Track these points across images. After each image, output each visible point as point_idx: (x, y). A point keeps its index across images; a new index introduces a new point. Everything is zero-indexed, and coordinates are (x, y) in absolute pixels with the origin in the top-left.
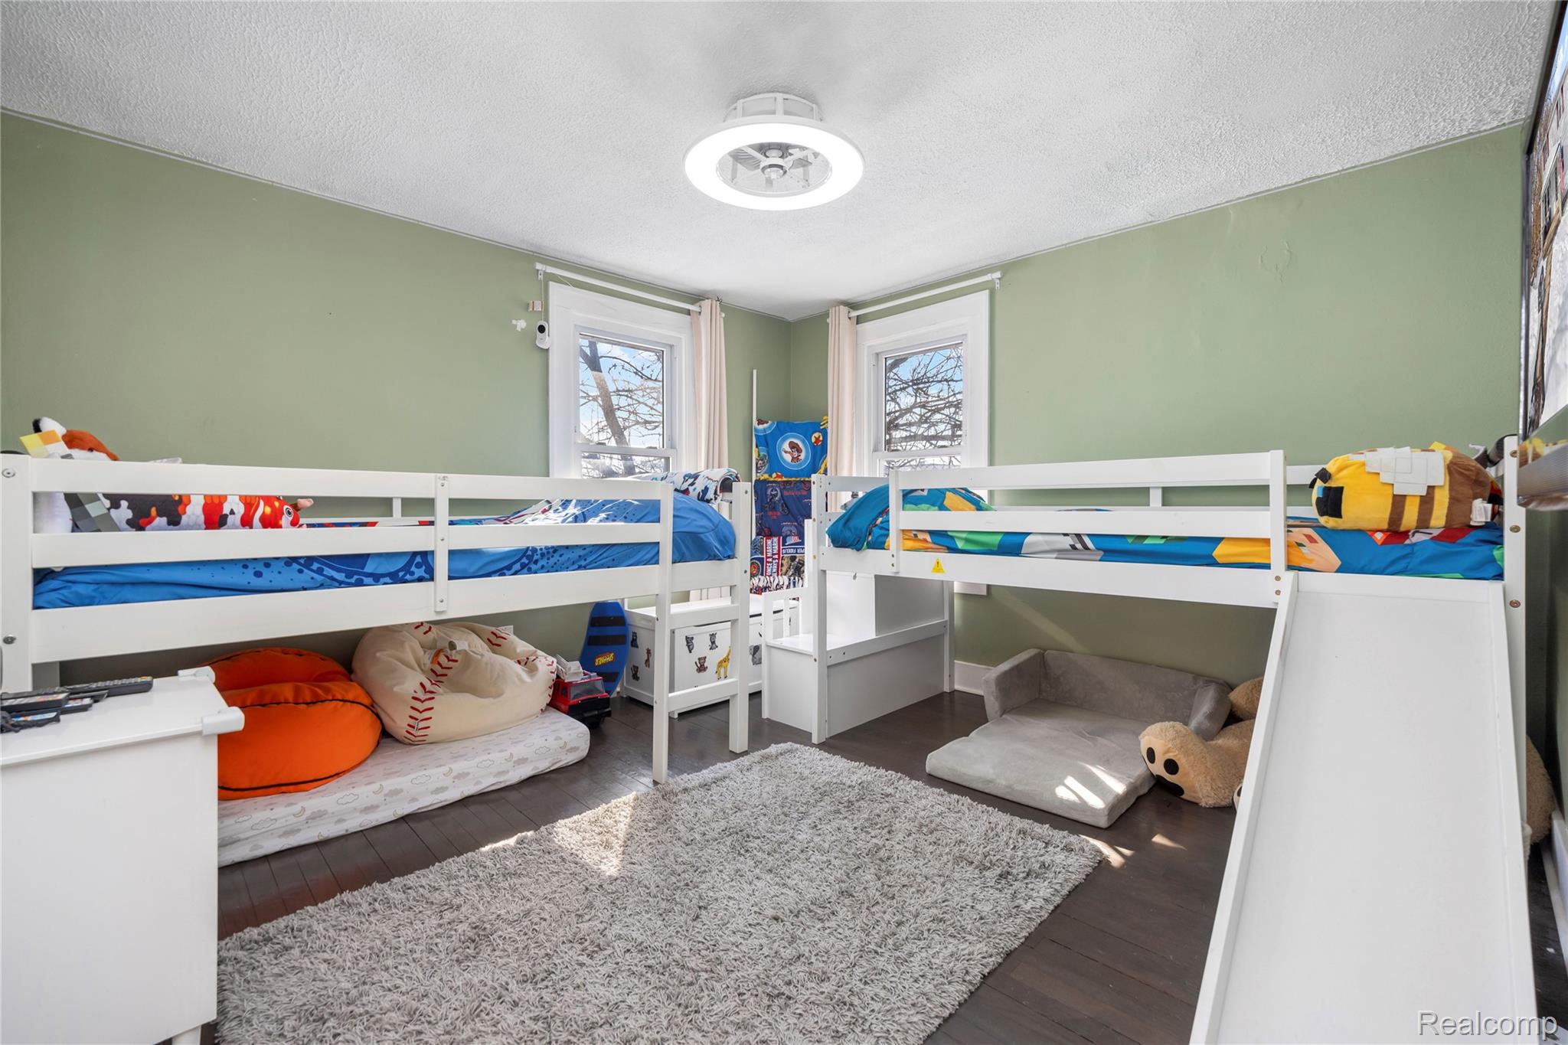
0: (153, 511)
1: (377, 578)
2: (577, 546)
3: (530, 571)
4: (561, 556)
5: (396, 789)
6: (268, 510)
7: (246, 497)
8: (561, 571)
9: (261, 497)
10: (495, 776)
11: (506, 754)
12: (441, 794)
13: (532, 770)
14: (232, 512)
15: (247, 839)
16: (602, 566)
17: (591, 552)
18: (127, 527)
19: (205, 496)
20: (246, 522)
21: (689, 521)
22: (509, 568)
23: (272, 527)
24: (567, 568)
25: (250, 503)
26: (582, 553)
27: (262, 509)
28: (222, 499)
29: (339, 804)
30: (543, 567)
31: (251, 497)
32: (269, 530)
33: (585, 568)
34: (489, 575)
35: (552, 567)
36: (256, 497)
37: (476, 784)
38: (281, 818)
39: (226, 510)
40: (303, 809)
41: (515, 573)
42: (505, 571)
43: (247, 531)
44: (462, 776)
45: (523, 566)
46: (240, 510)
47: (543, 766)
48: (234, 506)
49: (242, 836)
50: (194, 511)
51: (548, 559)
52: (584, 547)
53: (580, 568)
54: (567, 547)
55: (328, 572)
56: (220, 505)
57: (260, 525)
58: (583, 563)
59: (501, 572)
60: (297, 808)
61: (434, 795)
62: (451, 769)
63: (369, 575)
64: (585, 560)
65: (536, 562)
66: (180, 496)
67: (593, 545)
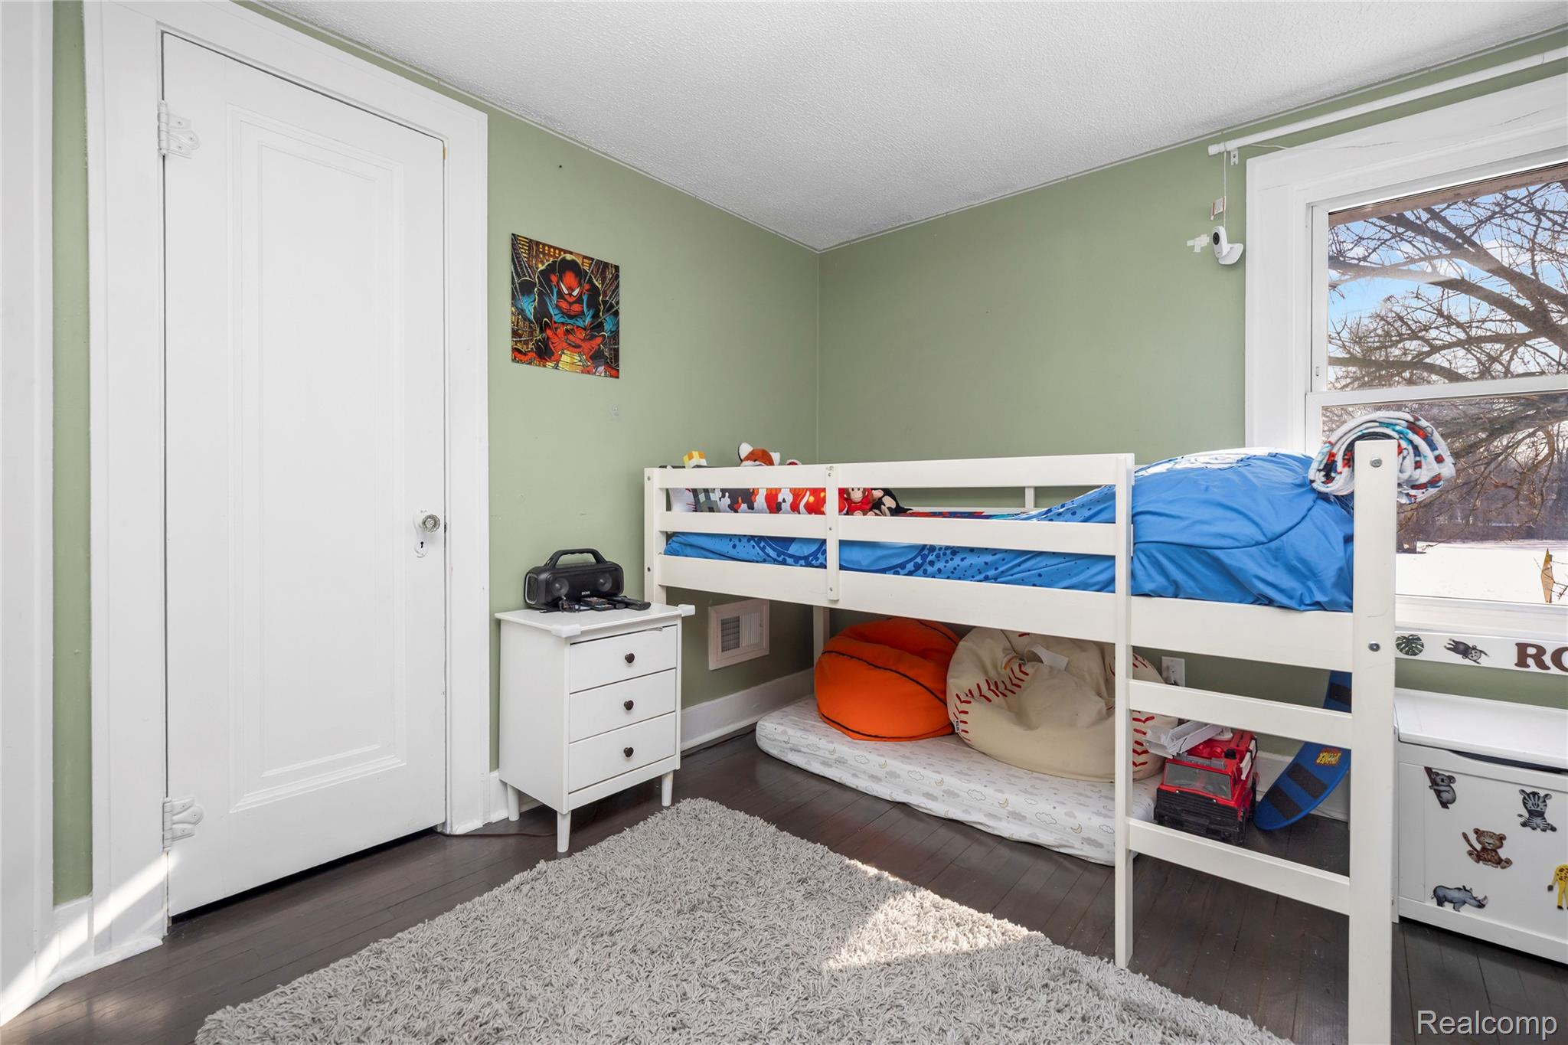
0: (740, 500)
1: (797, 560)
2: (987, 549)
3: (925, 574)
4: (962, 560)
5: (895, 772)
6: (812, 499)
7: (795, 489)
8: (963, 579)
9: (807, 489)
10: (985, 815)
11: (1001, 797)
12: (930, 801)
13: (1030, 835)
14: (784, 501)
15: (805, 753)
16: (1022, 582)
17: (1003, 560)
18: (728, 509)
19: (767, 489)
20: (795, 508)
21: (1187, 523)
22: (902, 566)
23: (816, 514)
24: (973, 577)
25: (797, 494)
26: (989, 558)
27: (808, 498)
28: (778, 490)
29: (856, 761)
30: (939, 571)
31: (799, 489)
32: (813, 516)
33: (995, 579)
34: (883, 571)
35: (952, 573)
36: (804, 489)
37: (966, 811)
38: (823, 749)
39: (780, 499)
40: (834, 751)
41: (910, 574)
42: (898, 569)
43: (796, 516)
44: (951, 794)
45: (917, 567)
46: (790, 498)
47: (1045, 838)
48: (786, 496)
49: (802, 749)
50: (760, 501)
51: (947, 562)
52: (994, 552)
53: (986, 579)
54: (972, 550)
55: (769, 550)
56: (776, 496)
57: (805, 511)
58: (991, 573)
59: (895, 570)
60: (831, 747)
61: (923, 798)
62: (942, 780)
63: (791, 556)
64: (996, 569)
65: (932, 563)
66: (753, 489)
67: (1006, 551)
